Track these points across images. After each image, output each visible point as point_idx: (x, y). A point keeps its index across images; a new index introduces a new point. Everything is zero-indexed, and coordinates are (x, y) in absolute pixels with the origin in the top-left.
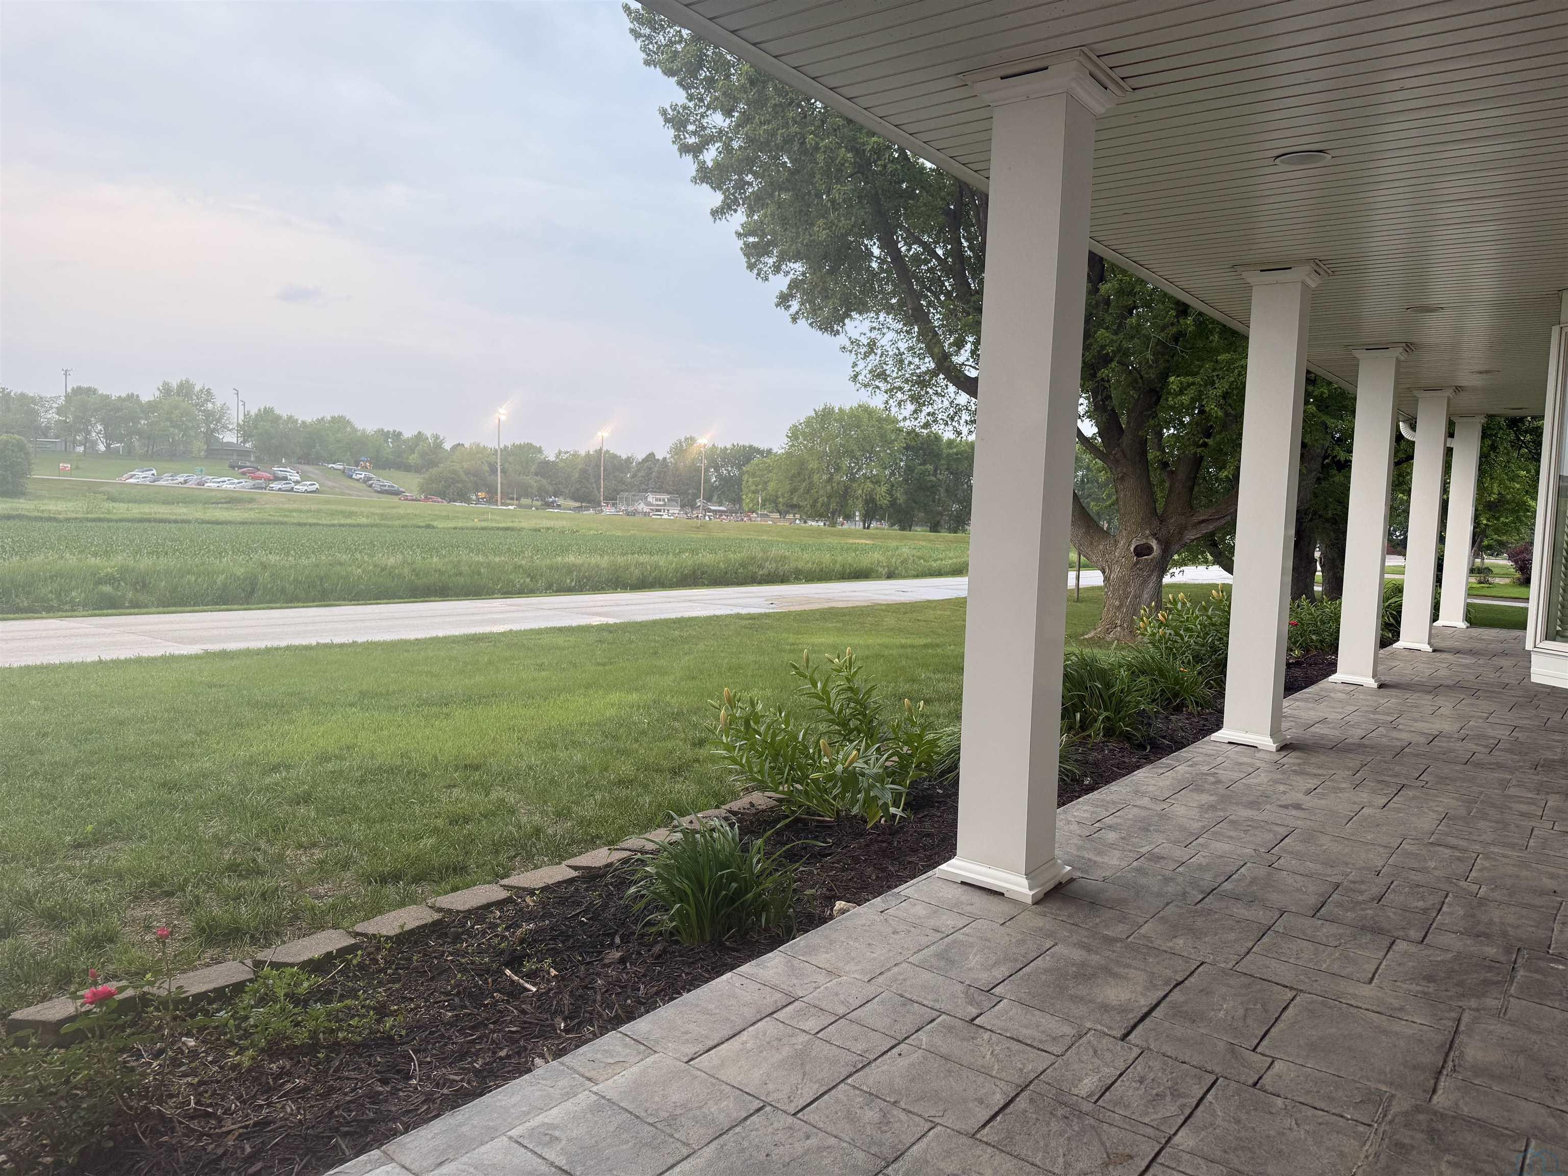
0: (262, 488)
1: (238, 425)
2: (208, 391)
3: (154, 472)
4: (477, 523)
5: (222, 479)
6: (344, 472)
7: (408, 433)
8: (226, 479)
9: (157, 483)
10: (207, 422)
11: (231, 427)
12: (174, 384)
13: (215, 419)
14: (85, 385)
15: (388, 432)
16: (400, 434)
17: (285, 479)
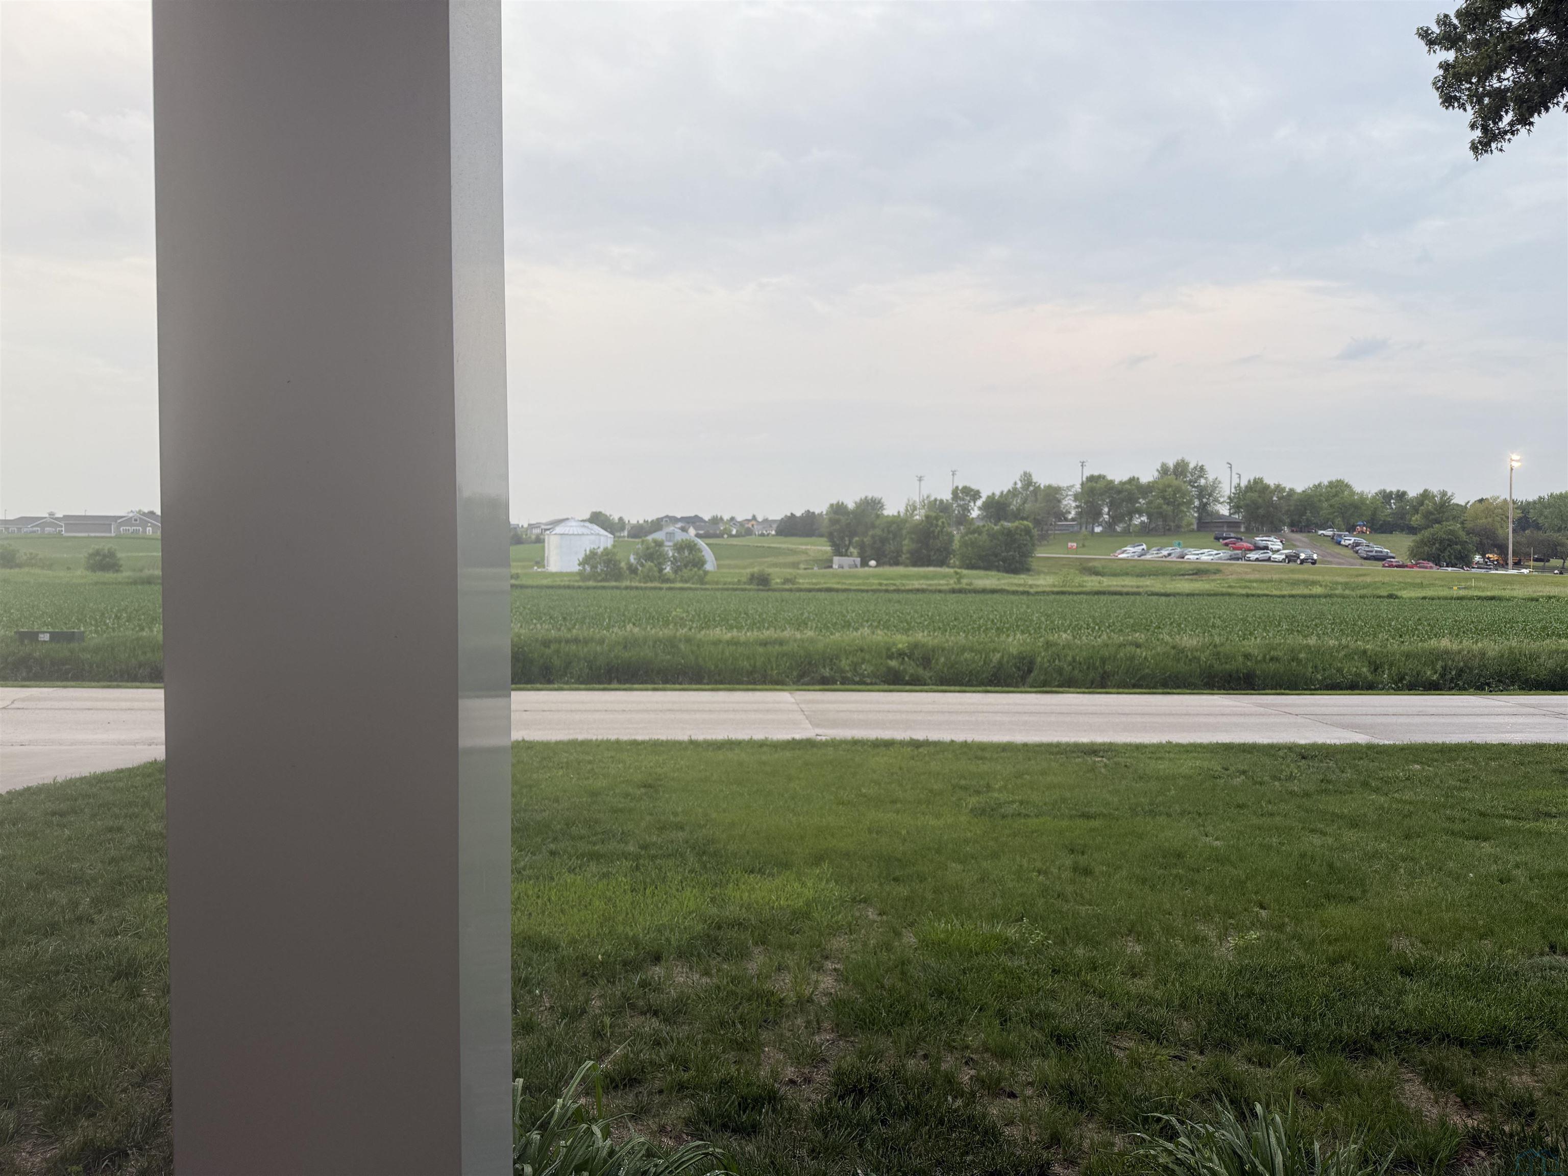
0: (1238, 559)
1: (1229, 498)
2: (1202, 469)
3: (1144, 546)
4: (1455, 592)
5: (1202, 551)
6: (1333, 538)
7: (1413, 492)
8: (1206, 550)
9: (1143, 558)
10: (1200, 496)
11: (1222, 500)
12: (1171, 464)
13: (1207, 493)
14: (1096, 473)
15: (1391, 492)
16: (1404, 493)
17: (1266, 548)
